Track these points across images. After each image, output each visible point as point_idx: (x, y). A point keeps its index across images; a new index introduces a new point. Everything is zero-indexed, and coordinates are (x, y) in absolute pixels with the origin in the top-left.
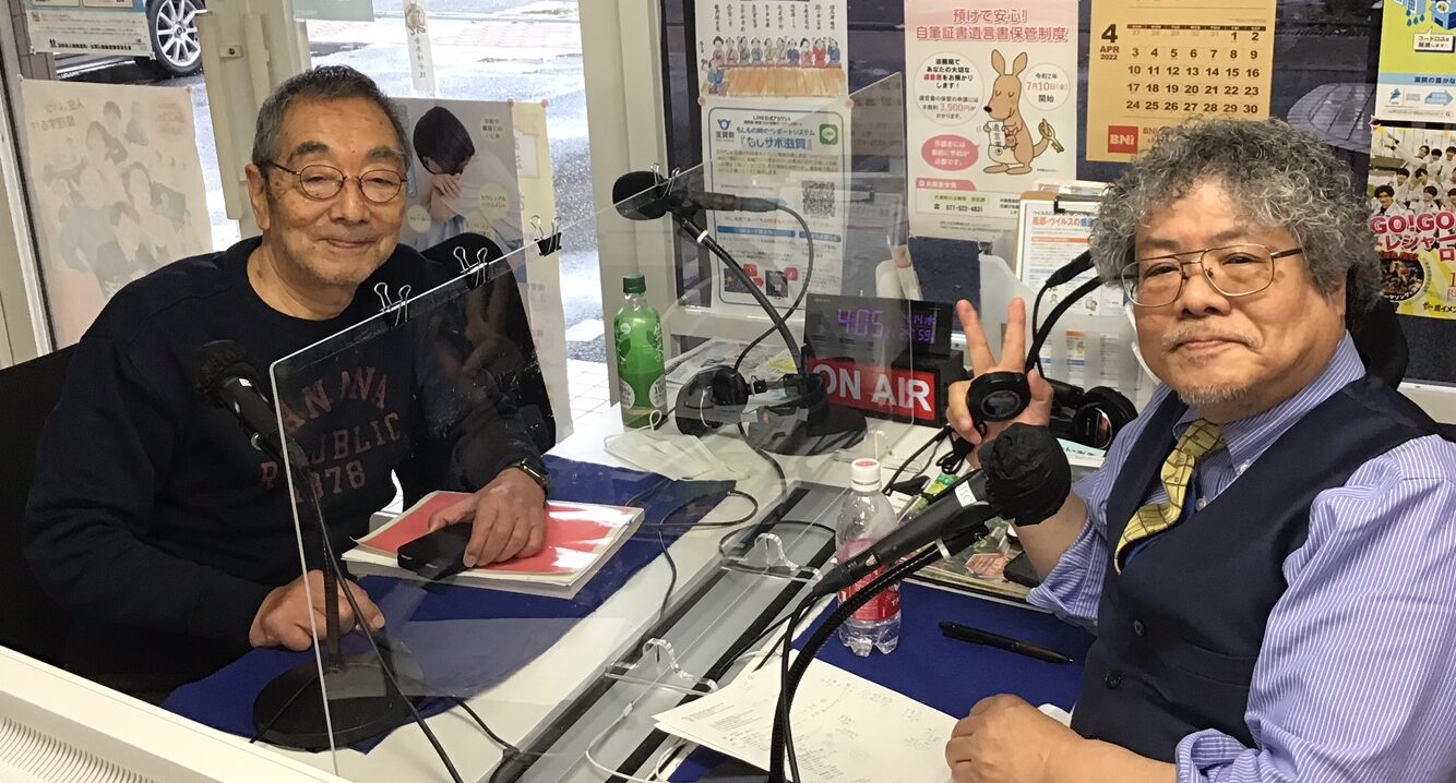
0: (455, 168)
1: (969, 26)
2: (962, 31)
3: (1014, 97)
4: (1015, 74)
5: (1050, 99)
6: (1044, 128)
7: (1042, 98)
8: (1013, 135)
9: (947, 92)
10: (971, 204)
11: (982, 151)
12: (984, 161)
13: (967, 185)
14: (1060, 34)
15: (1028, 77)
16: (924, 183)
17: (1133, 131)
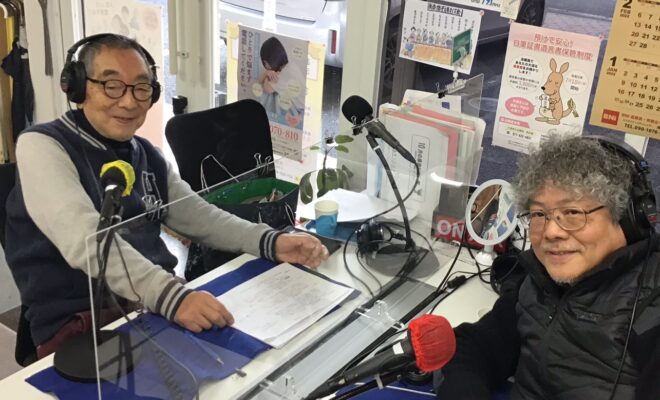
0: (278, 69)
1: (542, 44)
2: (537, 46)
3: (558, 84)
4: (561, 73)
5: (577, 89)
6: (571, 103)
7: (572, 88)
8: (554, 103)
9: (524, 76)
10: (525, 134)
11: (536, 109)
12: (536, 114)
13: (525, 125)
14: (588, 56)
15: (567, 75)
16: (504, 119)
17: (616, 114)
